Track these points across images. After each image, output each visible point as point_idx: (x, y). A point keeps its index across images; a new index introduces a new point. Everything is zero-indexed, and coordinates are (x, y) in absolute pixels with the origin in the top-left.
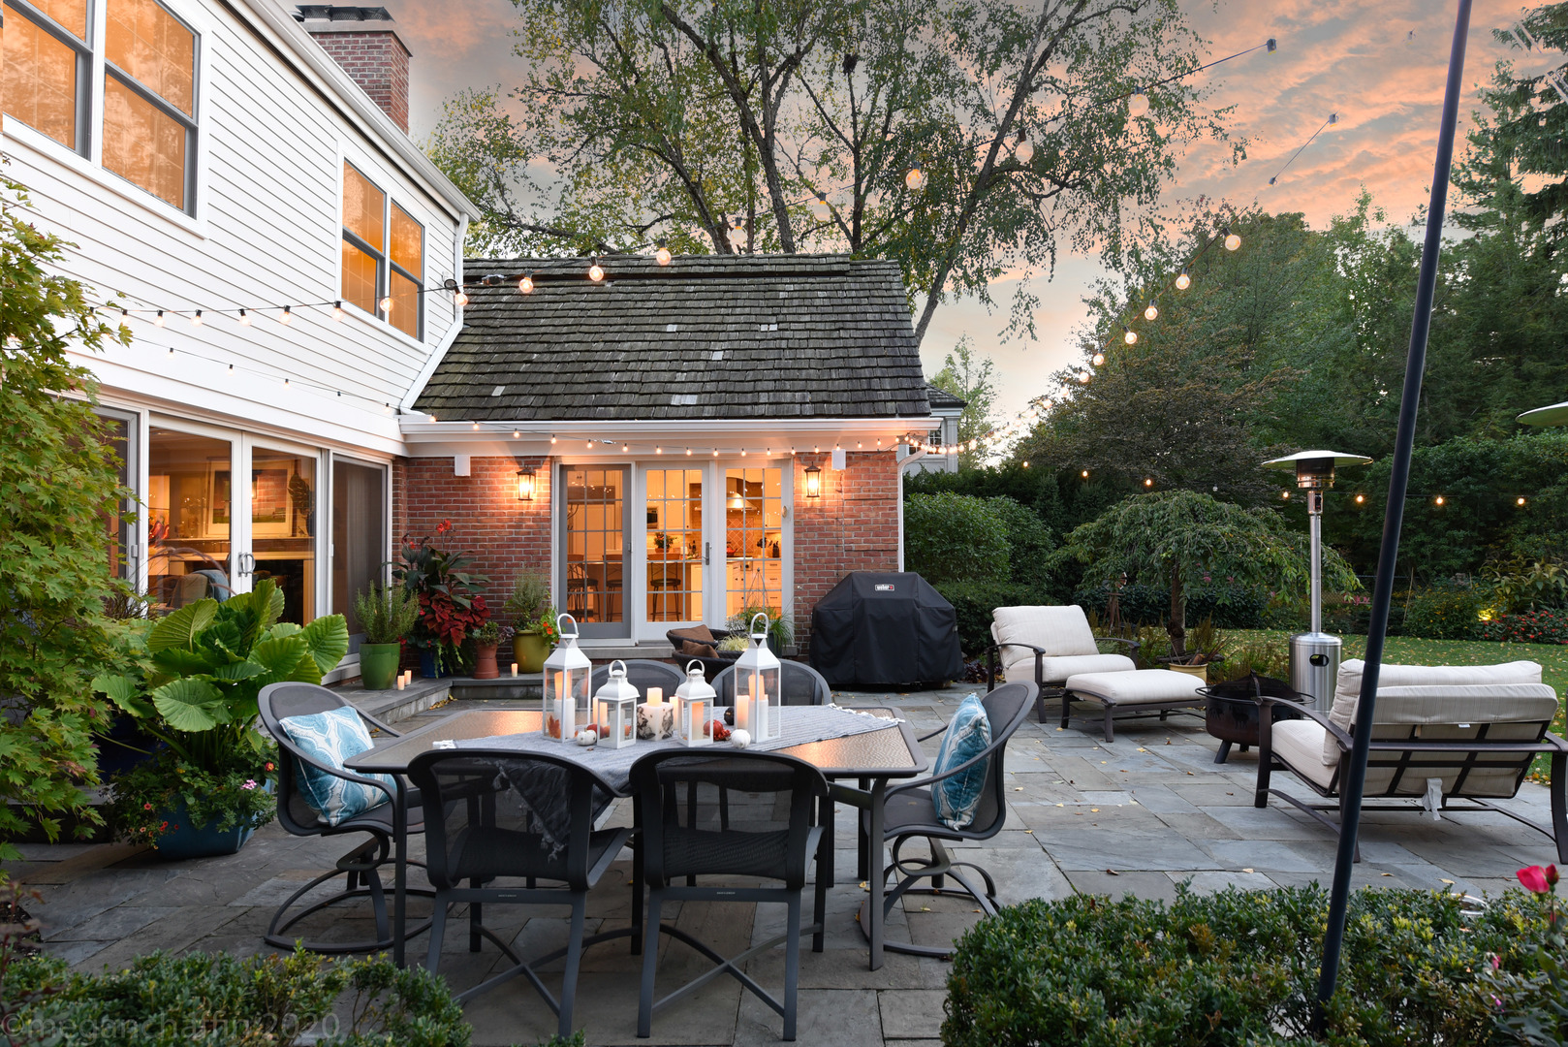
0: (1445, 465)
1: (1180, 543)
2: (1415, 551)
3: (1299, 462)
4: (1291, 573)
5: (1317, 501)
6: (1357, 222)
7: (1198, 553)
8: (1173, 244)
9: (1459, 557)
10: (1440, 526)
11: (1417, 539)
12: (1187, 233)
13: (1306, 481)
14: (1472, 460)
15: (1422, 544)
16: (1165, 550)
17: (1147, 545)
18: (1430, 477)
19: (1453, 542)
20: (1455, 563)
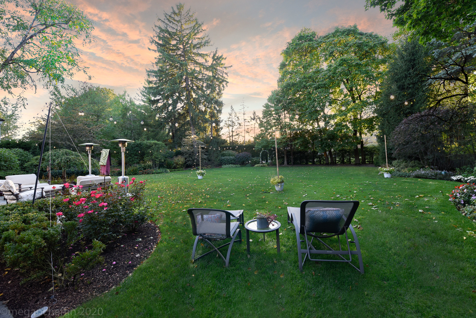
0: (133, 145)
1: (61, 160)
2: (129, 160)
3: (86, 145)
4: (86, 164)
5: (90, 152)
6: (124, 95)
7: (66, 162)
8: (78, 90)
9: (136, 161)
10: (133, 155)
11: (129, 158)
12: (81, 89)
13: (88, 148)
14: (138, 144)
15: (130, 159)
16: (58, 161)
17: (54, 160)
18: (131, 147)
19: (135, 158)
20: (136, 162)
